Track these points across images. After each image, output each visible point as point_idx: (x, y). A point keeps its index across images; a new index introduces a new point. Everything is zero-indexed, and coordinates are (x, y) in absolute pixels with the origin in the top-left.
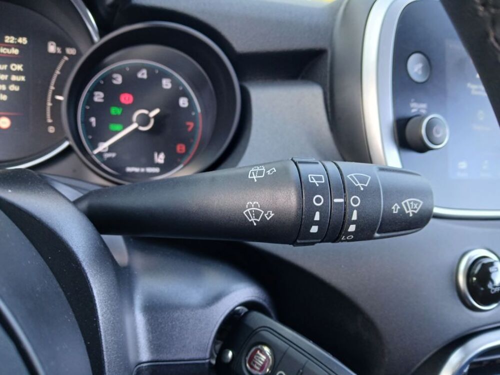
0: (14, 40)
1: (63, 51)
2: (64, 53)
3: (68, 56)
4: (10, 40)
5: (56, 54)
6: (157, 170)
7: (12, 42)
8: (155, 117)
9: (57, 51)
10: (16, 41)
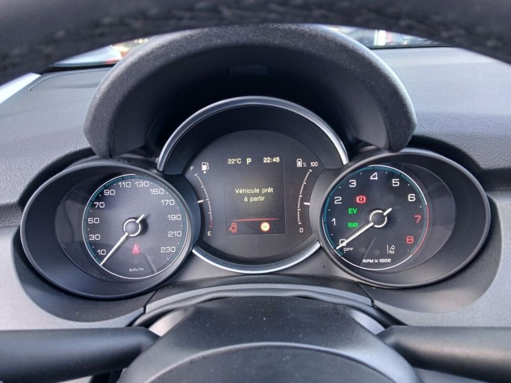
0: (270, 160)
1: (309, 164)
2: (309, 167)
3: (312, 168)
4: (267, 160)
5: (303, 167)
6: (389, 260)
7: (268, 161)
8: (388, 215)
9: (303, 165)
10: (272, 160)
